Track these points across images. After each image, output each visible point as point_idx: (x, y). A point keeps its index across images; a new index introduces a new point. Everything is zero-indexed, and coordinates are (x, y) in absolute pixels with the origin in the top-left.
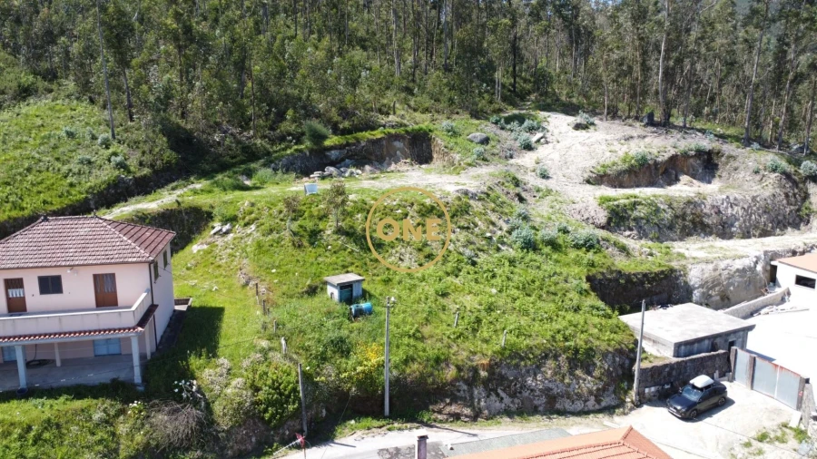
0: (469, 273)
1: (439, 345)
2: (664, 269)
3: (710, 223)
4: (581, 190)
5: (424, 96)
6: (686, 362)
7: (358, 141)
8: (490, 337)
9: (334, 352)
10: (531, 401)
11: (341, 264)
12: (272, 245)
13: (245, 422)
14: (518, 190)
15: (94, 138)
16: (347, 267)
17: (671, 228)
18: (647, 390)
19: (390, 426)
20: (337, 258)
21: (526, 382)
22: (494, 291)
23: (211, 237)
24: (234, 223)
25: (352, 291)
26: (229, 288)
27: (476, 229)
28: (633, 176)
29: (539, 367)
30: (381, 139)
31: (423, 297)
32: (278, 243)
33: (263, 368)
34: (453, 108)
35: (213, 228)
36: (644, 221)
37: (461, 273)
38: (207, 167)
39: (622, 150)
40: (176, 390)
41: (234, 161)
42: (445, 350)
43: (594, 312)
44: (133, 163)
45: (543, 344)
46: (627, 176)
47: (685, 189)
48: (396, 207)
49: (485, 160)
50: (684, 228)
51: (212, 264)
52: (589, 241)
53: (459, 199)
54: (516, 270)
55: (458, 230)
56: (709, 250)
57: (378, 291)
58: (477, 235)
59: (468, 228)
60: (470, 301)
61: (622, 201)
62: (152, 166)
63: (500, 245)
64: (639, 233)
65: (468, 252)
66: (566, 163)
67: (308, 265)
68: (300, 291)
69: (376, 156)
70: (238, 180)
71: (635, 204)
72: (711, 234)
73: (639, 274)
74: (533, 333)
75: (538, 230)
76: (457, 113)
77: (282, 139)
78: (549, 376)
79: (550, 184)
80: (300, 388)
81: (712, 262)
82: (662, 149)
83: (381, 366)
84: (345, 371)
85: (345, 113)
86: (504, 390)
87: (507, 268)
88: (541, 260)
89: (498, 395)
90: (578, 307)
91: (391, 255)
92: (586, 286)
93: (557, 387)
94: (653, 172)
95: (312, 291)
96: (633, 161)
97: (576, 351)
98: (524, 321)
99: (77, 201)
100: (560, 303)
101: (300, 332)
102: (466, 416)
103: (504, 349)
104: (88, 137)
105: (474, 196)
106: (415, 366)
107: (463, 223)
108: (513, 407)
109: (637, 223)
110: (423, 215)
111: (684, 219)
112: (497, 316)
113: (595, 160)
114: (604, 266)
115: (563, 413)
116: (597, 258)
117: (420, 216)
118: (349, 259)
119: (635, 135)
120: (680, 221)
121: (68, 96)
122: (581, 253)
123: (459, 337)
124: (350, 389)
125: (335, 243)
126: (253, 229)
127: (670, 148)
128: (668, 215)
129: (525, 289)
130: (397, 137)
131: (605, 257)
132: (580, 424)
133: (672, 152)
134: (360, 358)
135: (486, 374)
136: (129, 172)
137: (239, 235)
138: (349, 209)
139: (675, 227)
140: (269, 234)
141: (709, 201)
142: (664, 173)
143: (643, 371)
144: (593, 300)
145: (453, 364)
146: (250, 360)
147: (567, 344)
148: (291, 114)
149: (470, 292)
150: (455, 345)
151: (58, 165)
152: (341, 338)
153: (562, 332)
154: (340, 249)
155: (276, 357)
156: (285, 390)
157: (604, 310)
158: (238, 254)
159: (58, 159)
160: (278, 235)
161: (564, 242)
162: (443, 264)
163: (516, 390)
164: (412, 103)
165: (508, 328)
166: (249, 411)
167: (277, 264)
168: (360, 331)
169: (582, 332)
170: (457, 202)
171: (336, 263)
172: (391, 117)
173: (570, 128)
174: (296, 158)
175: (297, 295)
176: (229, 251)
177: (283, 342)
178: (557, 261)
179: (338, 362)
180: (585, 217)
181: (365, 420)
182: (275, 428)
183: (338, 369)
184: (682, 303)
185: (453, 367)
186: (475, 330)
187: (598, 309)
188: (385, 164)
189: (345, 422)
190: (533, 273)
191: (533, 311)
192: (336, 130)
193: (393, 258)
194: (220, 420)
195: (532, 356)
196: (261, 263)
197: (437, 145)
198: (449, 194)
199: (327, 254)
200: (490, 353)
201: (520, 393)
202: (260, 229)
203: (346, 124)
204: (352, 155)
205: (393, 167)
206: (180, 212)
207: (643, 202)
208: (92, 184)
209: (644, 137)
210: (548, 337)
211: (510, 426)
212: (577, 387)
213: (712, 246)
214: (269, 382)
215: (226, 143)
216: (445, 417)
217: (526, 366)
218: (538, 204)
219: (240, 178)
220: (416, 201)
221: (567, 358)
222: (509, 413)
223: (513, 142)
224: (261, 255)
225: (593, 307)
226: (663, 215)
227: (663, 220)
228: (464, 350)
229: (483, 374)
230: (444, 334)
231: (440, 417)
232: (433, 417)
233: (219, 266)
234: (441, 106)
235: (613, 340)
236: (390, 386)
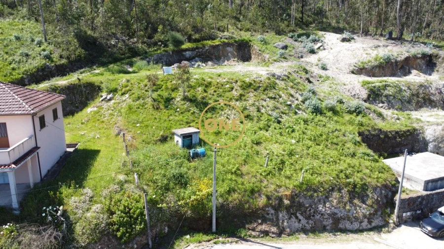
0: (275, 129)
1: (254, 180)
2: (409, 128)
3: (435, 99)
4: (349, 77)
5: (247, 21)
6: (433, 195)
7: (204, 46)
8: (292, 175)
9: (176, 184)
10: (321, 222)
11: (185, 121)
12: (139, 108)
13: (100, 239)
14: (307, 76)
15: (33, 40)
16: (190, 123)
17: (409, 102)
18: (404, 214)
19: (216, 240)
20: (183, 117)
21: (318, 208)
22: (293, 141)
23: (100, 102)
24: (115, 93)
25: (191, 139)
26: (108, 136)
27: (281, 99)
28: (381, 70)
29: (327, 197)
30: (218, 45)
31: (243, 145)
32: (143, 106)
33: (118, 196)
34: (264, 29)
35: (102, 96)
36: (392, 97)
37: (270, 129)
38: (105, 60)
39: (374, 53)
40: (44, 215)
41: (123, 56)
42: (258, 184)
43: (366, 157)
44: (55, 57)
45: (330, 180)
46: (378, 69)
47: (415, 78)
48: (226, 83)
49: (285, 58)
50: (418, 102)
51: (98, 120)
52: (358, 108)
53: (269, 79)
54: (309, 127)
55: (268, 99)
56: (436, 117)
57: (211, 140)
58: (281, 103)
59: (275, 98)
60: (276, 149)
61: (377, 84)
62: (68, 58)
63: (297, 111)
64: (389, 105)
65: (275, 114)
66: (338, 61)
67: (162, 121)
68: (155, 139)
69: (215, 56)
70: (124, 68)
71: (386, 86)
72: (435, 106)
73: (393, 131)
74: (322, 172)
75: (322, 101)
76: (267, 32)
77: (155, 44)
78: (334, 204)
79: (328, 73)
80: (146, 212)
81: (441, 125)
82: (400, 53)
83: (210, 195)
84: (183, 199)
85: (196, 29)
86: (301, 214)
87: (302, 125)
88: (326, 121)
89: (297, 217)
90: (354, 154)
91: (221, 115)
92: (359, 139)
93: (341, 211)
94: (395, 67)
95: (164, 140)
96: (381, 60)
97: (355, 186)
98: (316, 163)
99: (16, 79)
100: (341, 151)
101: (151, 169)
102: (273, 233)
103: (302, 184)
104: (29, 40)
105: (279, 78)
106: (236, 196)
107: (271, 95)
108: (308, 227)
109: (387, 99)
110: (244, 89)
111: (418, 97)
112: (296, 159)
113: (356, 59)
114: (369, 126)
115: (344, 231)
116: (364, 120)
117: (242, 90)
118: (191, 118)
119: (381, 44)
120: (415, 98)
121: (23, 17)
122: (353, 116)
123: (268, 174)
124: (186, 212)
125: (182, 107)
126: (127, 97)
127: (405, 53)
128: (407, 94)
129: (316, 140)
130: (228, 45)
131: (370, 119)
132: (357, 239)
133: (407, 55)
134: (195, 189)
135: (288, 202)
136: (52, 61)
137: (118, 101)
138: (193, 84)
139: (412, 102)
140: (137, 100)
141: (434, 85)
142: (401, 68)
143: (402, 201)
144: (364, 149)
145: (264, 194)
146: (109, 190)
147: (348, 180)
148: (161, 28)
149: (277, 142)
150: (266, 180)
151: (6, 56)
152: (181, 174)
153: (344, 172)
154: (185, 111)
155: (130, 188)
156: (134, 214)
157: (373, 156)
158: (116, 114)
159: (7, 53)
160: (143, 101)
161: (341, 109)
162: (257, 122)
163: (310, 214)
164: (239, 26)
165: (304, 168)
166: (104, 231)
167: (140, 120)
168: (195, 169)
169: (358, 172)
170: (267, 81)
171: (182, 120)
172: (226, 33)
173: (339, 41)
174: (163, 55)
175: (153, 142)
176: (110, 112)
177: (136, 176)
178: (337, 122)
179: (178, 191)
180: (353, 94)
181: (198, 235)
182: (126, 243)
183: (178, 197)
184: (422, 152)
185: (264, 197)
186: (280, 170)
187: (368, 155)
188: (221, 61)
189: (182, 237)
190: (320, 130)
191: (322, 156)
192: (190, 40)
193: (222, 117)
194: (79, 239)
195: (322, 190)
196: (130, 120)
197: (255, 49)
198: (262, 75)
199: (177, 114)
200: (291, 186)
201: (313, 216)
202: (131, 97)
203: (197, 36)
204: (200, 55)
205: (226, 63)
206: (80, 86)
207: (391, 85)
208: (27, 69)
209: (387, 46)
210: (334, 176)
211: (306, 241)
212: (355, 212)
213: (437, 115)
214: (122, 208)
215: (119, 45)
216: (258, 233)
217: (318, 196)
218: (321, 85)
219: (125, 67)
220: (239, 79)
221: (348, 191)
222: (305, 231)
223: (303, 49)
224: (131, 115)
225: (365, 154)
226: (404, 94)
227: (404, 97)
228: (272, 184)
229: (286, 202)
230: (258, 172)
231: (253, 233)
232: (248, 233)
233: (103, 122)
234: (257, 27)
235: (380, 178)
236: (216, 211)
